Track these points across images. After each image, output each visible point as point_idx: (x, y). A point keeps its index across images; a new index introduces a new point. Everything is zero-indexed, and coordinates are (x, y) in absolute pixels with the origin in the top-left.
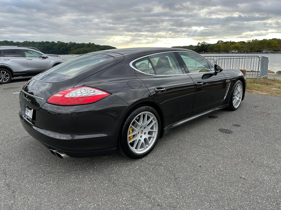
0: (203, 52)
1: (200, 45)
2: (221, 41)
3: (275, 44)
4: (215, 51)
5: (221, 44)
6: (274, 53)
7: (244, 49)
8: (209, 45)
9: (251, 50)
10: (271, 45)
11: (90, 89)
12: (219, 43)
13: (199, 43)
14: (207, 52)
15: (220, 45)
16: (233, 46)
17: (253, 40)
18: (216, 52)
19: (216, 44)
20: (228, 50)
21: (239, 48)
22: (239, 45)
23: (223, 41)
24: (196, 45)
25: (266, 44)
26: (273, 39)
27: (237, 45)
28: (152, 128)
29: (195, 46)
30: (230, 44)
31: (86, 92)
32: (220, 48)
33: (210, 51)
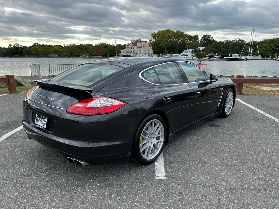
0: (18, 55)
1: (12, 47)
3: (91, 49)
4: (33, 55)
6: (92, 58)
7: (64, 53)
8: (24, 47)
9: (71, 54)
10: (88, 50)
11: (109, 99)
12: (35, 46)
13: (10, 45)
14: (23, 55)
15: (37, 48)
17: (71, 45)
19: (32, 46)
20: (48, 54)
21: (58, 52)
22: (59, 48)
23: (39, 44)
25: (83, 49)
26: (87, 45)
27: (56, 48)
28: (159, 134)
29: (3, 48)
31: (104, 102)
32: (38, 52)
33: (26, 55)
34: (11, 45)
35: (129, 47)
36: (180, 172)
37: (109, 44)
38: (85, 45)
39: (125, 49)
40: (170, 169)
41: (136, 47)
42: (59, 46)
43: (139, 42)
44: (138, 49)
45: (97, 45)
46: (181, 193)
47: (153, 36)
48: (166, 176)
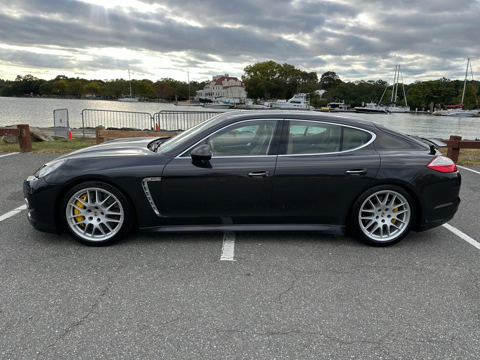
0: (32, 93)
1: (22, 80)
2: (64, 77)
3: (149, 87)
4: (55, 94)
5: (64, 82)
6: (151, 102)
7: (107, 93)
8: (42, 81)
9: (118, 94)
10: (144, 90)
12: (59, 79)
13: (19, 77)
14: (39, 94)
15: (63, 84)
16: (86, 86)
17: (117, 80)
18: (57, 96)
19: (54, 80)
20: (80, 93)
21: (97, 91)
22: (97, 85)
23: (66, 77)
24: (14, 80)
26: (144, 80)
27: (94, 85)
30: (81, 83)
32: (64, 89)
33: (45, 93)
34: (21, 77)
35: (211, 86)
36: (252, 253)
37: (178, 81)
38: (140, 81)
39: (203, 89)
40: (241, 249)
41: (221, 87)
42: (98, 81)
43: (226, 80)
44: (224, 91)
45: (158, 82)
46: (249, 275)
47: (246, 70)
48: (234, 258)
